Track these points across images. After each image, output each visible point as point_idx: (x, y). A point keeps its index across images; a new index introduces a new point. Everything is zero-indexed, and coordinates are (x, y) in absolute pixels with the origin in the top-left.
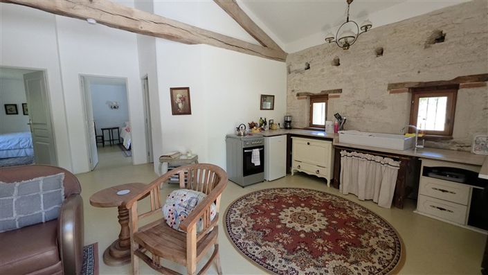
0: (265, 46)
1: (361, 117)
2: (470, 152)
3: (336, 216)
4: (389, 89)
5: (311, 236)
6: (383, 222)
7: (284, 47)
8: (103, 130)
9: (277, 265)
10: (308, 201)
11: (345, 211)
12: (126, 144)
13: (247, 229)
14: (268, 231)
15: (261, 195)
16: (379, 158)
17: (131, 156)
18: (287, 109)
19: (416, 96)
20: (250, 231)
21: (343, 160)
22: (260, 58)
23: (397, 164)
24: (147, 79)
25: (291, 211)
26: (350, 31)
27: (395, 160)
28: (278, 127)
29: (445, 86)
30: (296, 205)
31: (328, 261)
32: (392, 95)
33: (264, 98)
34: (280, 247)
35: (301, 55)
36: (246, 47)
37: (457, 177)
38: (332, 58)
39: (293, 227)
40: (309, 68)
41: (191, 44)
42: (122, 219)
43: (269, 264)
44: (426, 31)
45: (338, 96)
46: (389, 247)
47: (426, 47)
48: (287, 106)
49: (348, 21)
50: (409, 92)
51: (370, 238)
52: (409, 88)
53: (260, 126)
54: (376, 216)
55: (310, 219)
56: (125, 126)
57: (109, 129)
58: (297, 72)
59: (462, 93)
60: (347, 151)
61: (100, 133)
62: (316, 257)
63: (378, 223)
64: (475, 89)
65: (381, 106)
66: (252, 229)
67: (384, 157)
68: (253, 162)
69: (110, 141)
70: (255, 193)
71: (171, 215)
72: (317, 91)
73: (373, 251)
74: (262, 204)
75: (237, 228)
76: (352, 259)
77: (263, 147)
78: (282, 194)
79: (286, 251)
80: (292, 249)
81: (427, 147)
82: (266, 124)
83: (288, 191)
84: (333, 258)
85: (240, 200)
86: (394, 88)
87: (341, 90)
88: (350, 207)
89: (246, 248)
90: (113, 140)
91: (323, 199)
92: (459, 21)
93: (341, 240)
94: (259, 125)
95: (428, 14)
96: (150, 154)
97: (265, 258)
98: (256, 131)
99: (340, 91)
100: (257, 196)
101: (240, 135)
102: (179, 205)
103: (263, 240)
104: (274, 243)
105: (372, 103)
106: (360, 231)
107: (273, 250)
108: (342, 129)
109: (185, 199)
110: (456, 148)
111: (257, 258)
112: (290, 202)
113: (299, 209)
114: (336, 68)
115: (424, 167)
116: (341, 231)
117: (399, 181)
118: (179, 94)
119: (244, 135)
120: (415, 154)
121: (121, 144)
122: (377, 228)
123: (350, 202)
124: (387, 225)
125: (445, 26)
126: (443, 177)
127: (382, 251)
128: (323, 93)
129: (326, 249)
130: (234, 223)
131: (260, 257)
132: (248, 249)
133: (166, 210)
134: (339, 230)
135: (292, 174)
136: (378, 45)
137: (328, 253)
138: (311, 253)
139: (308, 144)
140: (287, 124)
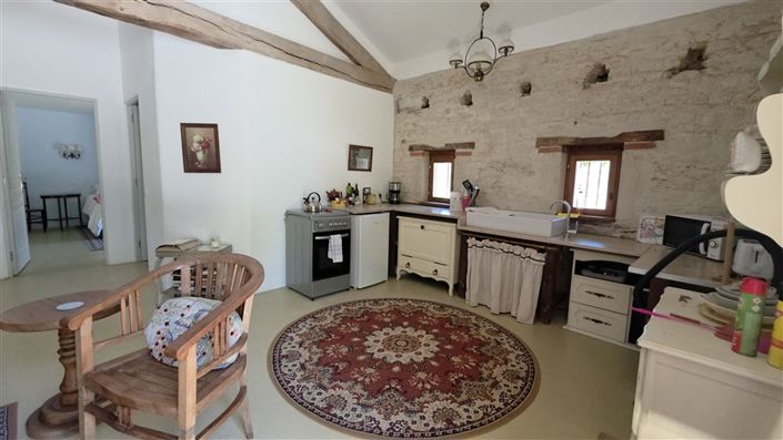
0: (358, 64)
1: (500, 187)
2: (634, 239)
3: (453, 337)
4: (537, 146)
5: (409, 369)
6: (519, 344)
7: (390, 68)
8: (44, 198)
9: (347, 415)
10: (414, 317)
11: (467, 330)
12: (95, 225)
13: (307, 365)
14: (342, 366)
15: (341, 311)
16: (518, 249)
17: (102, 249)
18: (394, 171)
19: (573, 157)
20: (311, 367)
21: (471, 253)
22: (351, 84)
23: (542, 257)
24: (137, 104)
25: (385, 334)
26: (484, 53)
27: (540, 251)
28: (378, 200)
29: (608, 145)
30: (395, 324)
31: (428, 402)
32: (542, 154)
33: (354, 150)
34: (358, 389)
35: (416, 85)
36: (324, 61)
37: (616, 275)
38: (462, 92)
39: (385, 358)
40: (427, 106)
41: (221, 47)
42: (66, 354)
43: (335, 415)
44: (586, 64)
45: (469, 154)
46: (518, 378)
47: (585, 87)
48: (394, 167)
49: (481, 38)
50: (563, 151)
51: (495, 366)
52: (564, 146)
53: (347, 197)
54: (511, 335)
55: (413, 344)
56: (95, 192)
57: (58, 197)
58: (410, 110)
59: (627, 155)
60: (477, 239)
61: (37, 204)
62: (410, 399)
63: (511, 346)
64: (643, 150)
65: (527, 171)
66: (317, 364)
67: (525, 247)
68: (330, 256)
69: (61, 220)
70: (331, 308)
71: (160, 342)
72: (439, 144)
73: (495, 385)
74: (340, 325)
75: (290, 365)
76: (464, 397)
77: (349, 231)
78: (376, 308)
79: (366, 393)
80: (375, 390)
81: (582, 233)
82: (357, 194)
83: (387, 304)
84: (437, 398)
85: (305, 319)
86: (544, 144)
87: (474, 144)
88: (475, 325)
89: (302, 394)
90: (67, 219)
91: (438, 314)
92: (625, 53)
93: (453, 372)
94: (344, 195)
95: (587, 39)
96: (141, 244)
97: (330, 407)
98: (339, 205)
99: (472, 145)
100: (333, 313)
101: (309, 211)
102: (178, 323)
103: (332, 380)
104: (349, 383)
105: (516, 166)
106: (483, 358)
107: (345, 393)
108: (473, 205)
109: (188, 313)
110: (618, 235)
111: (317, 407)
112: (387, 320)
113: (398, 331)
114: (466, 108)
115: (577, 261)
116: (456, 360)
117: (545, 284)
118: (197, 136)
119: (317, 211)
120: (566, 242)
121: (82, 228)
122: (508, 352)
123: (478, 317)
124: (523, 347)
125: (608, 58)
126: (598, 275)
127: (509, 383)
128: (448, 148)
129: (429, 387)
130: (286, 357)
131: (321, 405)
132: (304, 395)
133: (151, 333)
134: (453, 358)
135: (398, 277)
136: (524, 78)
137: (431, 391)
138: (404, 393)
139: (422, 227)
140: (394, 196)
